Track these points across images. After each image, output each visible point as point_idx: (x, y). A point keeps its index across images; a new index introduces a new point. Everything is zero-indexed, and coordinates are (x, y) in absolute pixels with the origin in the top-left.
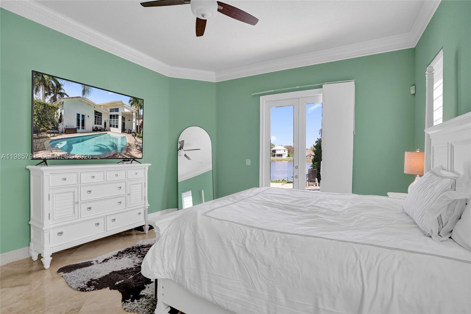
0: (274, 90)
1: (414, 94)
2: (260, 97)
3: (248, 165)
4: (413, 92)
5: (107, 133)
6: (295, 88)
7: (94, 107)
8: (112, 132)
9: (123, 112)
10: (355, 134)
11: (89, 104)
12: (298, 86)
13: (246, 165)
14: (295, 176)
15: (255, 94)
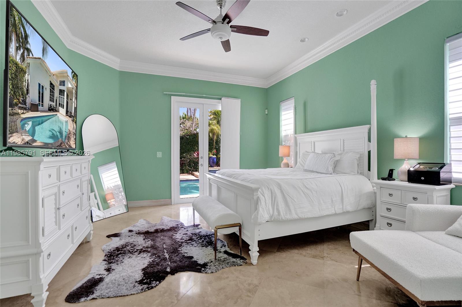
0: (186, 93)
1: (267, 114)
2: (172, 96)
3: (159, 157)
4: (266, 113)
5: (57, 114)
6: (202, 95)
7: (50, 76)
8: (60, 113)
9: (67, 86)
10: (241, 134)
11: (47, 71)
12: (205, 95)
13: (157, 157)
14: (201, 165)
15: (167, 93)
